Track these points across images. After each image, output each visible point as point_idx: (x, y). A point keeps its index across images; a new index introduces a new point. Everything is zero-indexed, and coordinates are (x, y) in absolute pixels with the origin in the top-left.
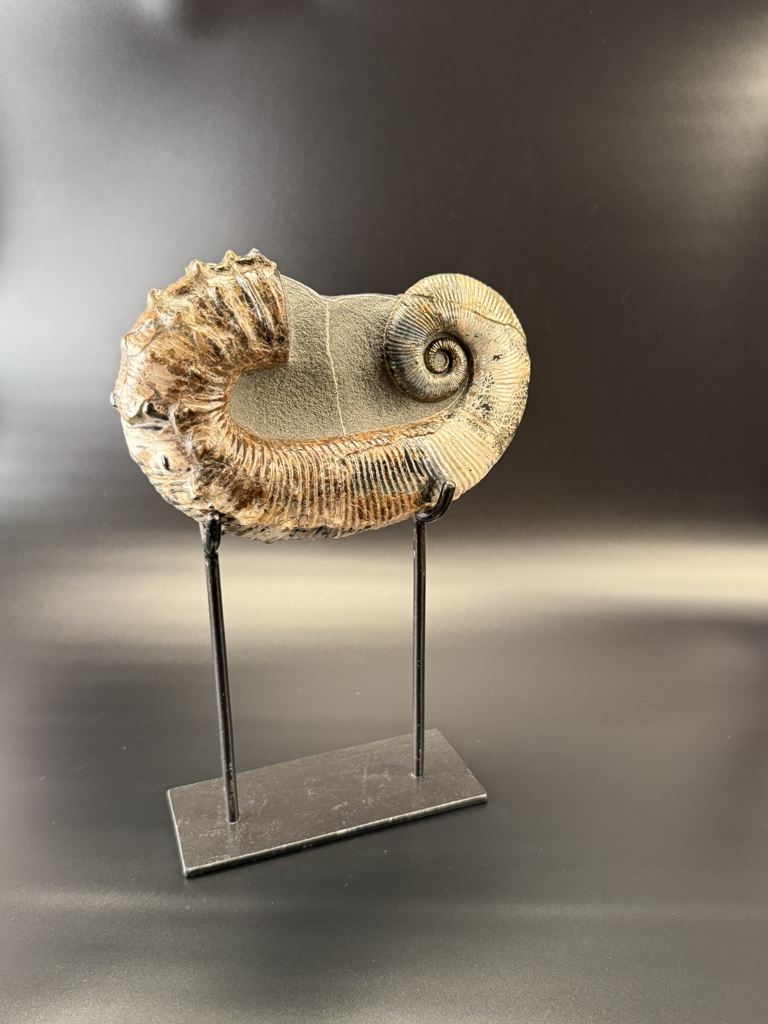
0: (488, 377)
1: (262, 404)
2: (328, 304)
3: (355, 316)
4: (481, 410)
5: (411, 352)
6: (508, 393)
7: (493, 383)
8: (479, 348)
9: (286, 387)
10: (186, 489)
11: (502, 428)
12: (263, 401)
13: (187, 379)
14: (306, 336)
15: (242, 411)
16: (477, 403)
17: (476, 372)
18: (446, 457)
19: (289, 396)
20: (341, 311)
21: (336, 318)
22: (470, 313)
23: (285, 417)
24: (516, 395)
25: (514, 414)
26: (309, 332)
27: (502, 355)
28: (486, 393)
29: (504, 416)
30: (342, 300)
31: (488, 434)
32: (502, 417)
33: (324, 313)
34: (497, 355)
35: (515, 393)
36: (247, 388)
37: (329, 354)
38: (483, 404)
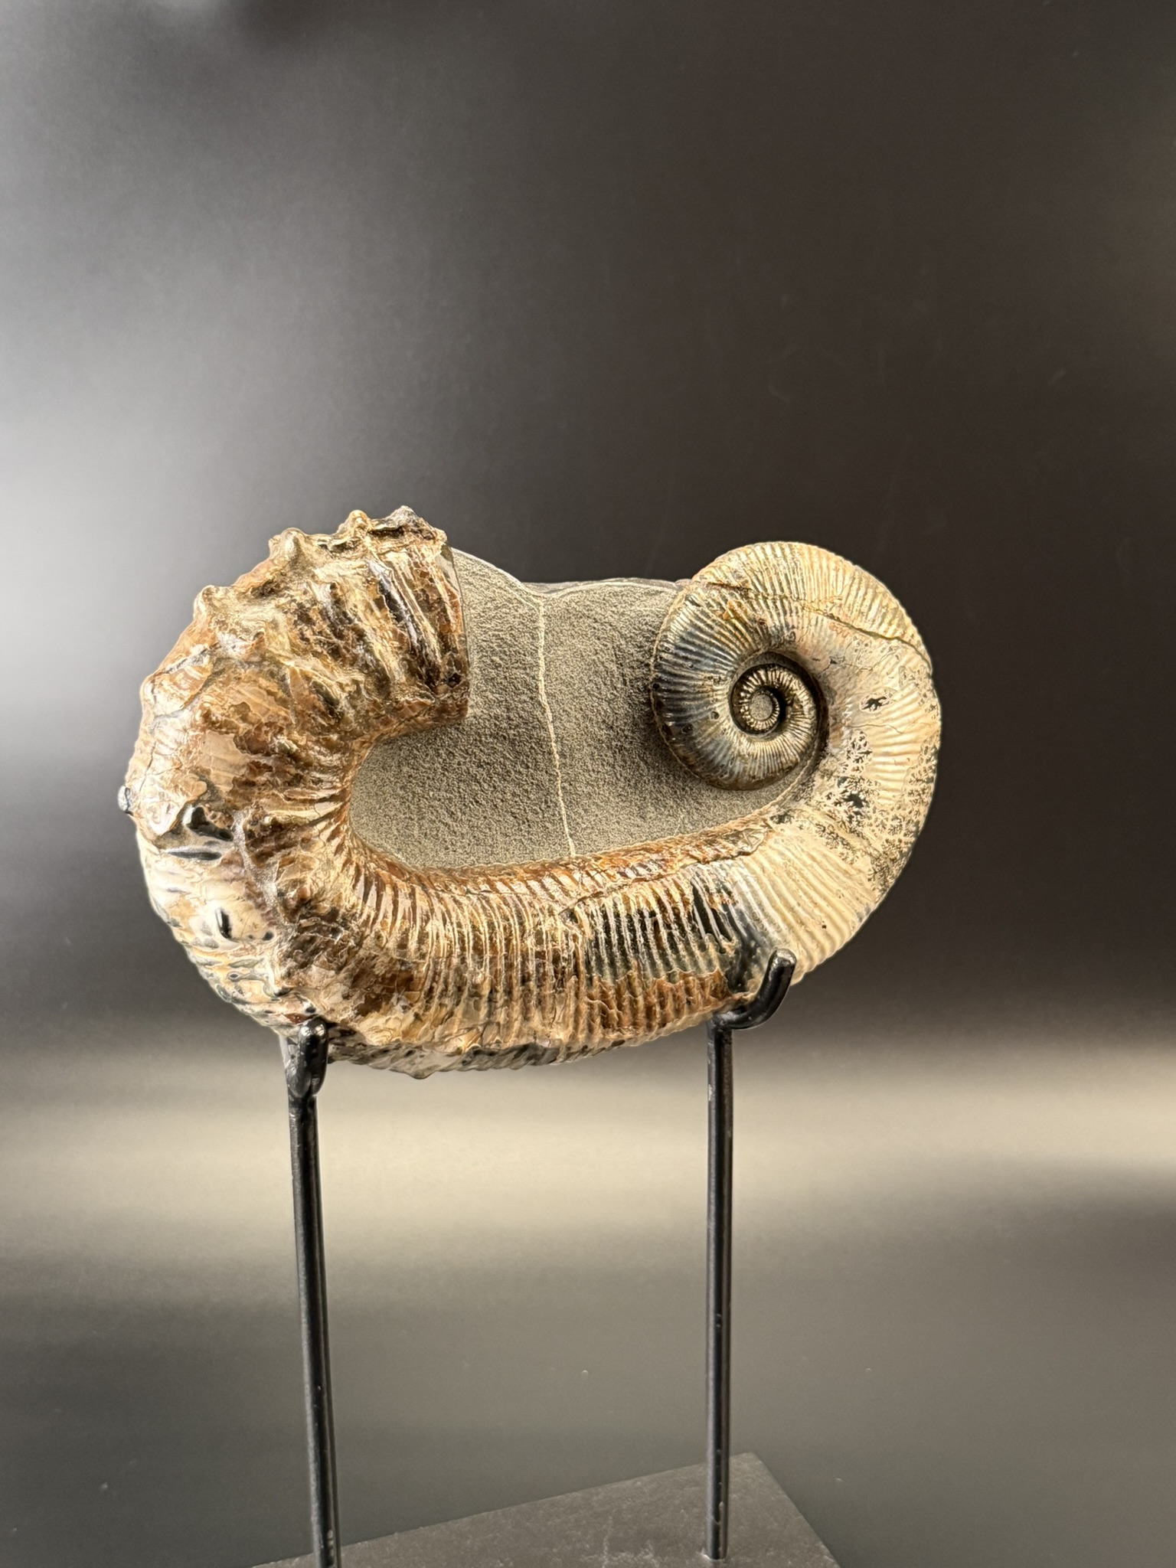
0: (857, 740)
1: (410, 799)
2: (542, 604)
3: (595, 625)
4: (844, 807)
5: (706, 695)
6: (898, 772)
7: (868, 753)
8: (838, 685)
9: (459, 764)
10: (261, 975)
11: (887, 841)
12: (414, 793)
13: (271, 761)
14: (500, 666)
15: (372, 814)
16: (837, 792)
17: (834, 730)
18: (775, 902)
19: (464, 781)
20: (568, 615)
21: (557, 629)
22: (820, 617)
23: (454, 824)
24: (913, 775)
25: (910, 812)
26: (506, 658)
27: (884, 698)
28: (854, 773)
29: (890, 817)
30: (569, 594)
31: (858, 854)
32: (887, 819)
33: (534, 622)
34: (875, 697)
35: (913, 771)
36: (383, 768)
37: (543, 699)
38: (848, 794)
